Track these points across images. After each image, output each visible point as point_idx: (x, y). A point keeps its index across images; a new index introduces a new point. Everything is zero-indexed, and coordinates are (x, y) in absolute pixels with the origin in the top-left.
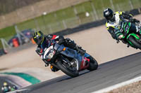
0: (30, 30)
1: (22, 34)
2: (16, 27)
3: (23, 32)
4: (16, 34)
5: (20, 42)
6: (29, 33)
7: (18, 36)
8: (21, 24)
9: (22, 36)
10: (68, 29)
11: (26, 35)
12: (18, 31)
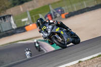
0: (60, 8)
1: (55, 11)
2: (50, 6)
3: (55, 10)
4: (50, 11)
6: (60, 10)
8: (55, 3)
9: (54, 13)
11: (58, 12)
12: (51, 9)
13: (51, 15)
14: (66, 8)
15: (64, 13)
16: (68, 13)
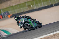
0: (7, 12)
2: (2, 10)
3: (4, 12)
4: (1, 13)
5: (3, 16)
6: (7, 13)
7: (2, 14)
8: (4, 9)
9: (4, 14)
10: (23, 12)
11: (6, 14)
12: (2, 12)
13: (2, 16)
14: (11, 12)
15: (9, 15)
16: (12, 15)
